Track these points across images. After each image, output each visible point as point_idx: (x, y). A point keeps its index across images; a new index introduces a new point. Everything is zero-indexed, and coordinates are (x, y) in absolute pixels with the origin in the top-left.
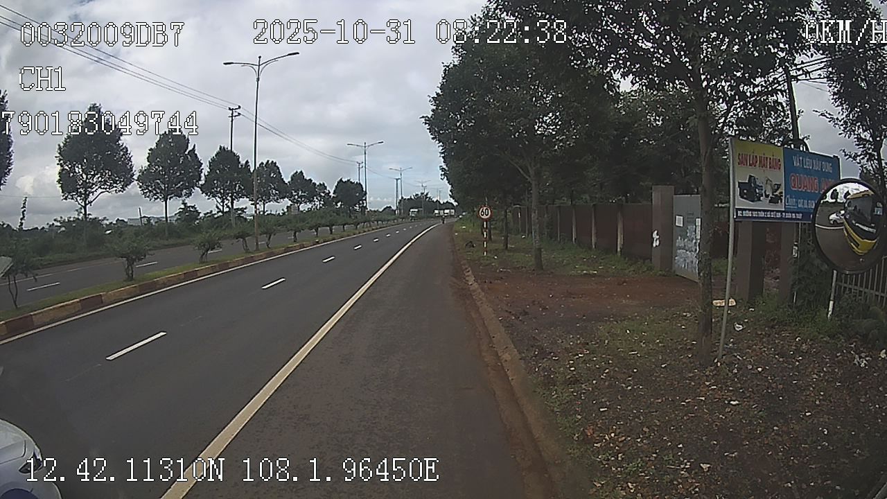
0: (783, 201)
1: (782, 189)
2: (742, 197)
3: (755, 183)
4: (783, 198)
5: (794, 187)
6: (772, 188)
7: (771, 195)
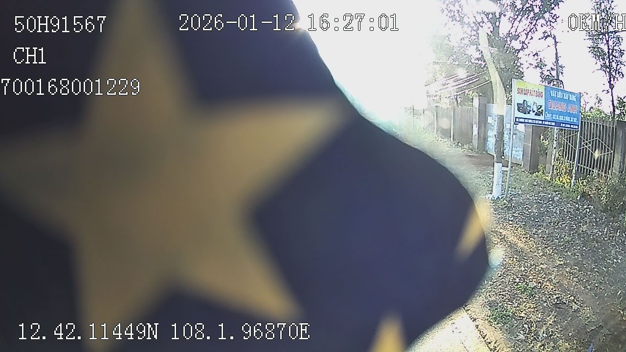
0: (544, 114)
1: (543, 108)
2: (519, 111)
3: (527, 104)
4: (543, 113)
5: (551, 108)
6: (537, 107)
7: (536, 111)
